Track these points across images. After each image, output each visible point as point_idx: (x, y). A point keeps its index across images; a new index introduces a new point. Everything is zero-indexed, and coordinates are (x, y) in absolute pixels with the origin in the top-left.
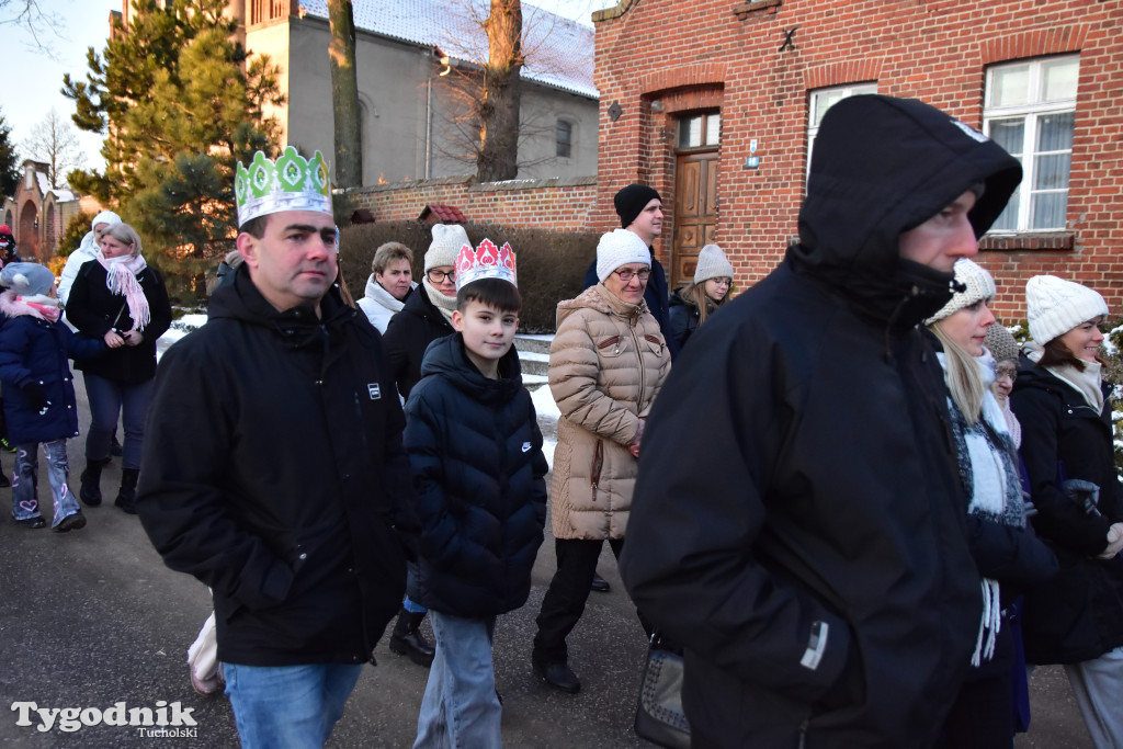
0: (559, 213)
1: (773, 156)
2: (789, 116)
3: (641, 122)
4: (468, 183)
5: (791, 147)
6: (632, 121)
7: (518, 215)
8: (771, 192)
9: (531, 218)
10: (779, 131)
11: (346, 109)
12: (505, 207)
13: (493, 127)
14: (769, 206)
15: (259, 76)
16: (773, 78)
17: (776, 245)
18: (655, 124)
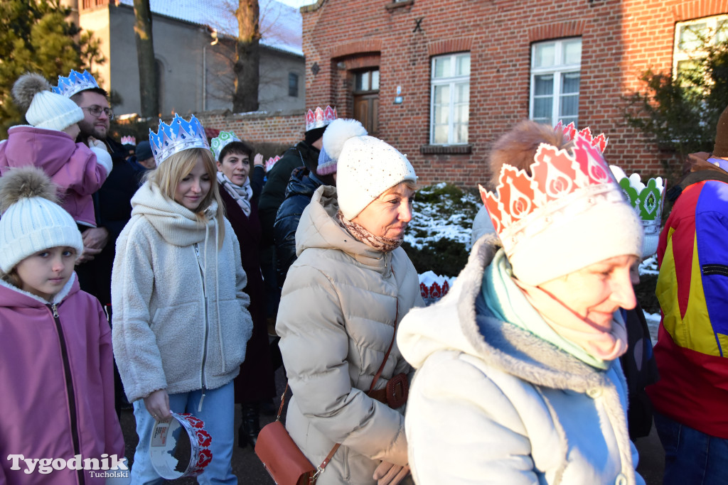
0: (282, 132)
1: (411, 96)
2: (419, 72)
3: (331, 76)
4: (226, 114)
5: (421, 91)
6: (326, 75)
7: (256, 134)
8: (410, 119)
9: (265, 135)
10: (414, 81)
11: (147, 66)
12: (249, 129)
13: (242, 78)
14: (409, 127)
15: (87, 45)
16: (409, 49)
17: (413, 151)
18: (340, 77)
